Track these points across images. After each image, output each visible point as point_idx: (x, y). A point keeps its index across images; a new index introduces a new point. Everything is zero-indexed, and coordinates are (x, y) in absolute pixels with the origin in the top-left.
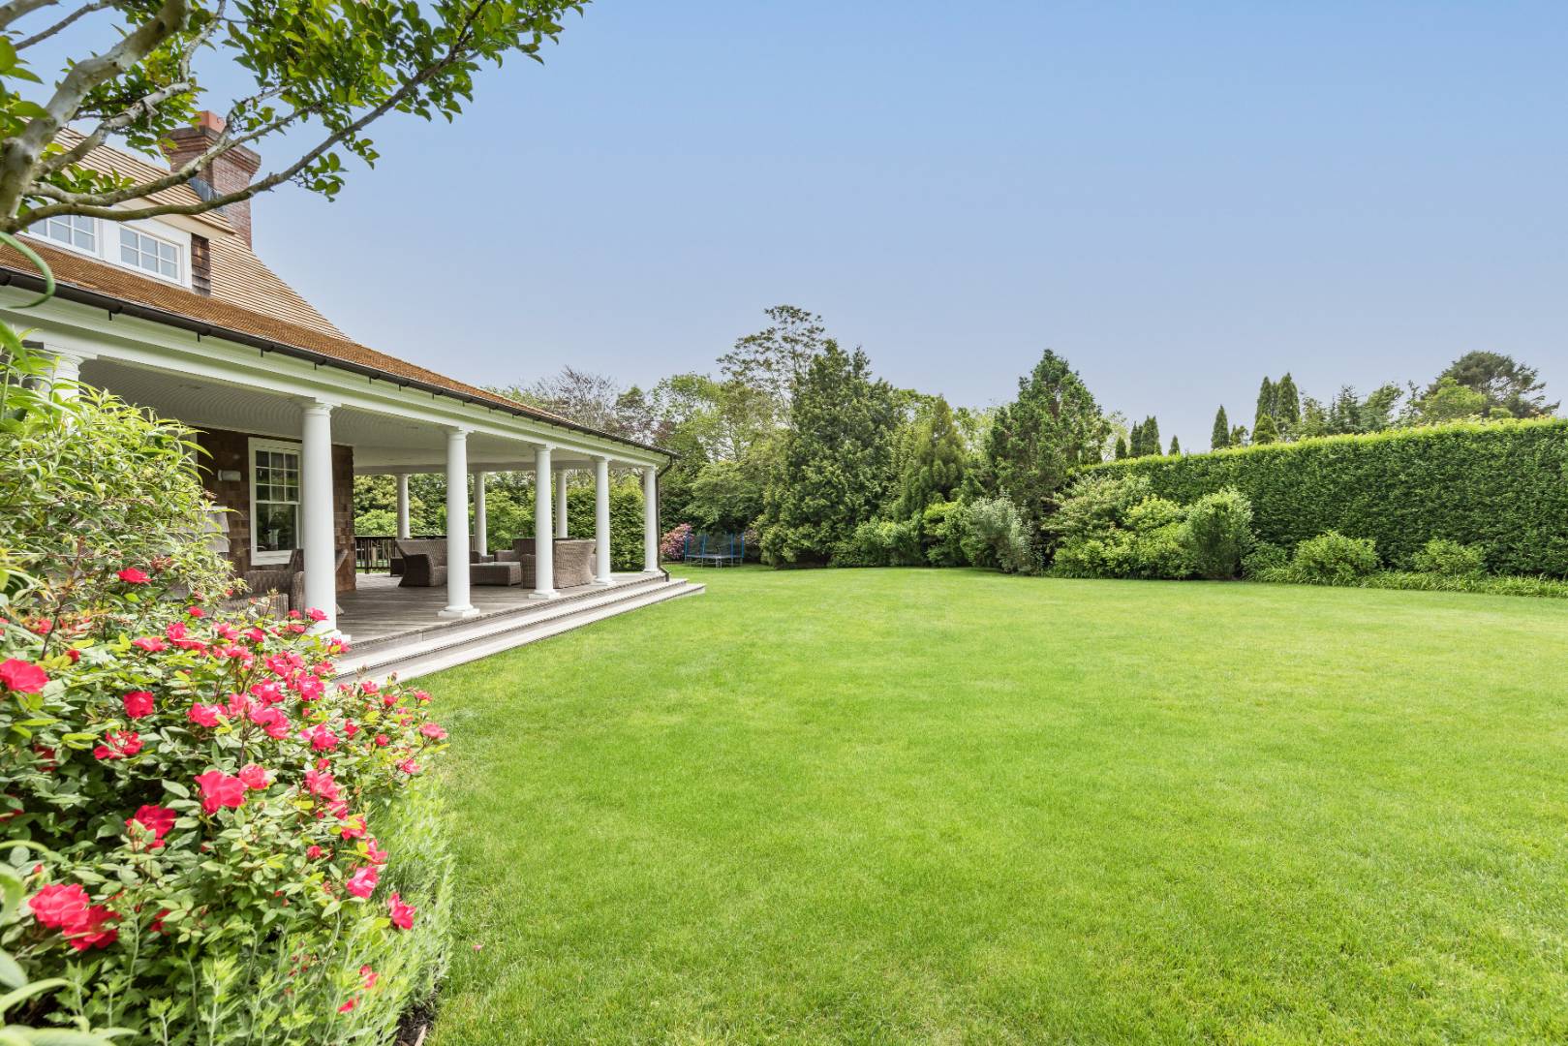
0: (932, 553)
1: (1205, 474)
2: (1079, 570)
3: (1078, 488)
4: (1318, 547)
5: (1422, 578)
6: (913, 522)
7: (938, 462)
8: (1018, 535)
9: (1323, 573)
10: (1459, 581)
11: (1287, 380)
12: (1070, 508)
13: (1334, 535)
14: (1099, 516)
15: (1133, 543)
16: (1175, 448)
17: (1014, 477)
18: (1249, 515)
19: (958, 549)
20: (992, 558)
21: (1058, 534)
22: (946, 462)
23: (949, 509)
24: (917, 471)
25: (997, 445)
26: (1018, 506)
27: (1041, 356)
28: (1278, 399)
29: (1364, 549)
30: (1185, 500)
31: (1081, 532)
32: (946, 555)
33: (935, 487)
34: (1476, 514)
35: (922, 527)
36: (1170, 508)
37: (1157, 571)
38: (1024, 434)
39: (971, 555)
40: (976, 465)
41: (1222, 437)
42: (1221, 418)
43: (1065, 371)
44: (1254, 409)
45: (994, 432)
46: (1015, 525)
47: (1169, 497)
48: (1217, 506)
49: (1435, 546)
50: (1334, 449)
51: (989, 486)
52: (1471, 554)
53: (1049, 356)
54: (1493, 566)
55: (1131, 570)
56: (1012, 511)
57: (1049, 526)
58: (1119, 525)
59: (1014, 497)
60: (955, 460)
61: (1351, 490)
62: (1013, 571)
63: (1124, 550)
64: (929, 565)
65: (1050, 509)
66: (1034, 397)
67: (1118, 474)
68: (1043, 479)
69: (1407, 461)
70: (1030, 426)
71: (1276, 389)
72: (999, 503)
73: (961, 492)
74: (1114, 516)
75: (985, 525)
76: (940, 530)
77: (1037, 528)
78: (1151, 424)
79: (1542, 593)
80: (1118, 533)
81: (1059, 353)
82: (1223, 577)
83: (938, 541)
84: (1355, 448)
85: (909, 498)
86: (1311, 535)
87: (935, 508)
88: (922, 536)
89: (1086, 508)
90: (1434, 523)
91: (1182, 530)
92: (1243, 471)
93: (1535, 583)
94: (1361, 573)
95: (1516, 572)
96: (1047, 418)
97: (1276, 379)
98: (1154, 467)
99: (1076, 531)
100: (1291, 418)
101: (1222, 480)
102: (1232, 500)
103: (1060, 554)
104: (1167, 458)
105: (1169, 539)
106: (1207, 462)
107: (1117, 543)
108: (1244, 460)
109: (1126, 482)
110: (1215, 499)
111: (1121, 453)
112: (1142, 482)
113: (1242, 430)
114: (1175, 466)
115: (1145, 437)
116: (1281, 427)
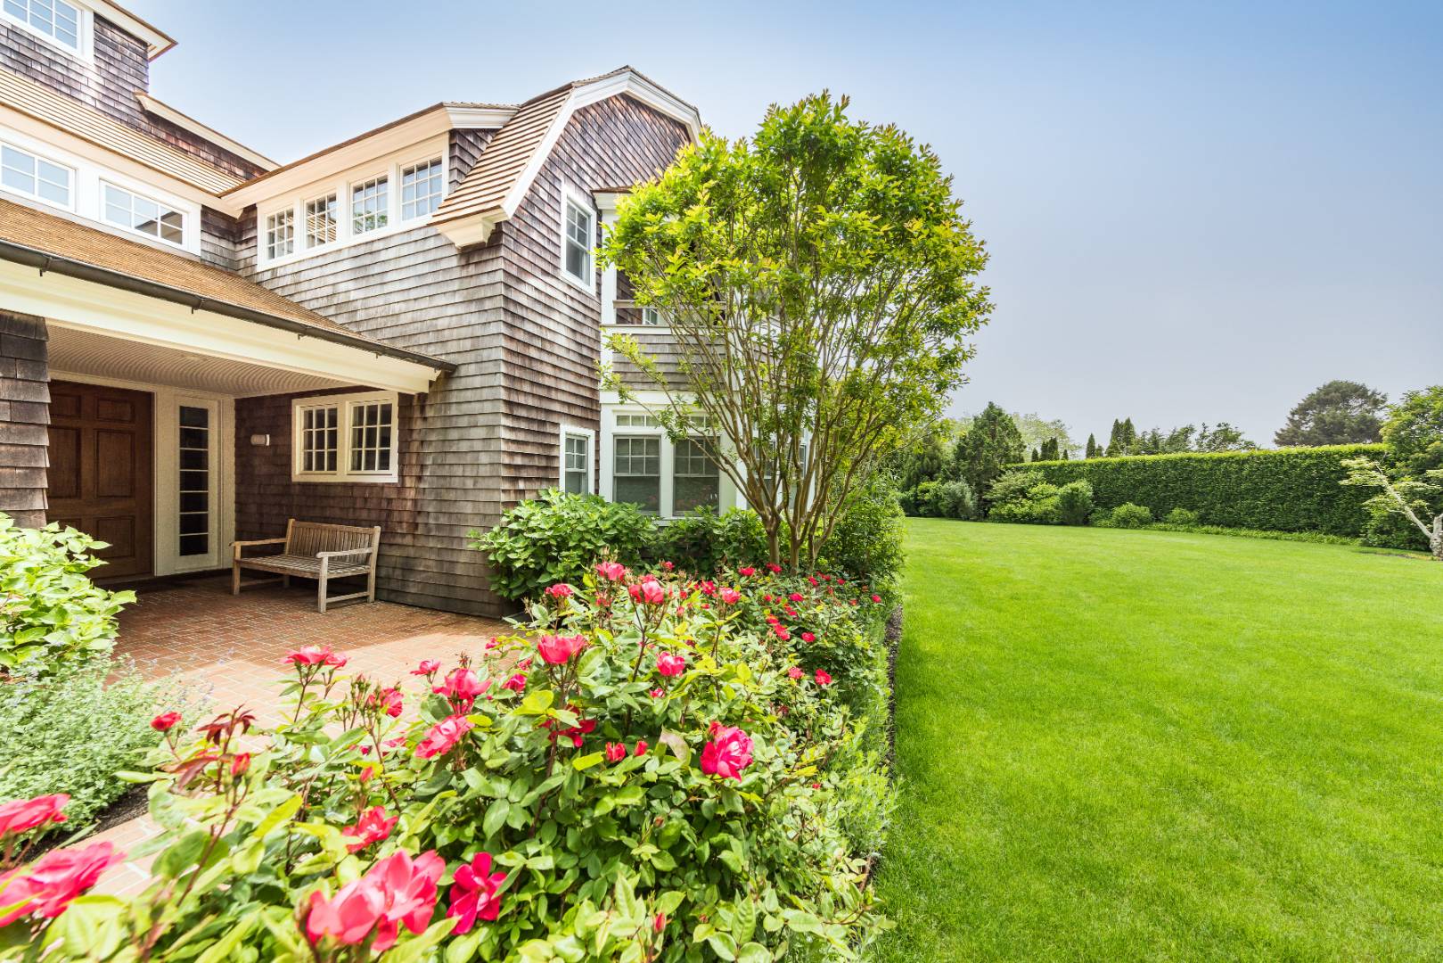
0: (922, 510)
1: (1071, 472)
2: (1002, 519)
3: (1004, 477)
4: (1121, 511)
5: (1168, 526)
6: (911, 493)
7: (927, 459)
8: (970, 501)
9: (1125, 523)
10: (1183, 527)
11: (1128, 421)
12: (998, 488)
13: (1131, 505)
14: (1014, 492)
15: (1031, 507)
16: (1066, 456)
17: (969, 470)
18: (1090, 494)
19: (937, 508)
20: (955, 511)
21: (991, 501)
22: (932, 459)
23: (933, 485)
24: (914, 464)
25: (961, 453)
26: (970, 485)
27: (986, 406)
28: (1123, 432)
29: (1144, 511)
30: (1061, 485)
31: (1004, 500)
32: (931, 511)
33: (925, 473)
34: (1196, 497)
35: (916, 495)
36: (1052, 489)
37: (1043, 520)
38: (976, 448)
39: (944, 510)
40: (948, 463)
41: (1092, 450)
42: (1091, 440)
43: (1000, 414)
44: (1109, 436)
45: (959, 446)
46: (968, 495)
47: (1052, 483)
48: (1073, 489)
49: (1176, 511)
50: (1135, 462)
51: (954, 475)
52: (1191, 515)
53: (991, 406)
54: (1203, 520)
55: (1029, 519)
56: (967, 488)
57: (988, 496)
58: (1025, 497)
59: (968, 481)
60: (937, 458)
61: (1142, 483)
62: (967, 519)
63: (1026, 509)
64: (920, 516)
65: (989, 487)
66: (981, 428)
67: (1027, 469)
68: (985, 471)
69: (1166, 471)
70: (978, 444)
71: (1122, 426)
72: (960, 484)
73: (940, 476)
74: (1023, 492)
75: (952, 495)
76: (927, 497)
77: (980, 499)
78: (1054, 442)
79: (1217, 533)
80: (1024, 501)
81: (997, 404)
82: (1076, 524)
83: (926, 503)
84: (1144, 462)
85: (909, 479)
86: (1119, 505)
87: (924, 485)
88: (916, 500)
89: (1007, 488)
90: (1177, 500)
91: (1055, 500)
92: (1091, 471)
93: (1215, 529)
94: (1143, 523)
95: (1212, 524)
96: (988, 440)
97: (1122, 420)
98: (1050, 467)
99: (1001, 499)
100: (1129, 443)
101: (1081, 476)
102: (1083, 486)
103: (992, 511)
104: (1058, 463)
105: (1049, 504)
106: (1078, 465)
107: (1023, 506)
108: (1098, 465)
109: (1032, 475)
110: (1073, 485)
111: (1035, 457)
112: (1041, 475)
113: (1100, 449)
114: (1061, 467)
115: (1050, 448)
116: (1122, 448)
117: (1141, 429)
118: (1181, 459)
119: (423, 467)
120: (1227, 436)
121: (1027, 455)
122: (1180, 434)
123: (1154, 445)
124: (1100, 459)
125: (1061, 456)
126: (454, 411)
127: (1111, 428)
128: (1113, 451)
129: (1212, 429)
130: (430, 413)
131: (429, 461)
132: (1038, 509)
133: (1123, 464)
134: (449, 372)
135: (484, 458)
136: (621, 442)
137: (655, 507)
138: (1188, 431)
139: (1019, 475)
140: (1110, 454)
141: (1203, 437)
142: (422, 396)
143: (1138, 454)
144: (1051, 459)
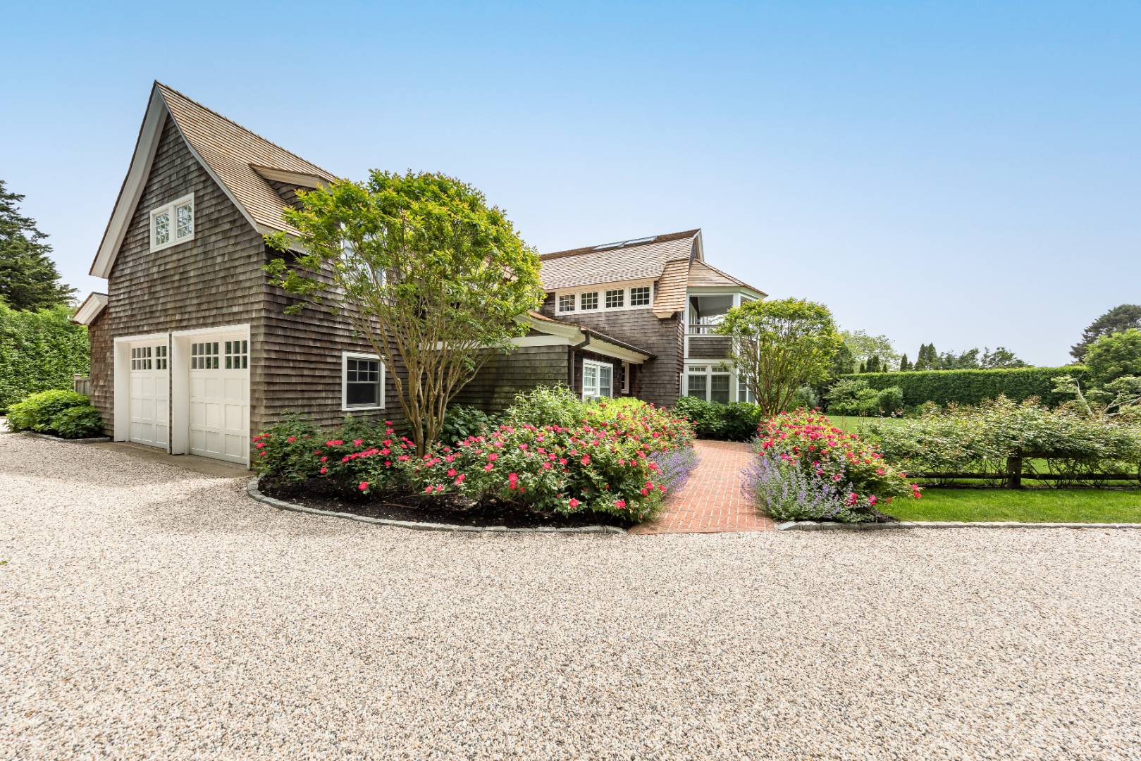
1: (889, 381)
2: (837, 413)
3: (839, 384)
8: (813, 399)
12: (834, 391)
14: (846, 394)
15: (858, 404)
16: (885, 370)
18: (901, 396)
21: (829, 400)
26: (815, 389)
28: (927, 353)
30: (880, 389)
31: (839, 400)
36: (874, 392)
37: (866, 413)
41: (905, 365)
42: (905, 358)
44: (918, 355)
46: (812, 396)
47: (874, 388)
48: (889, 393)
51: (802, 382)
55: (856, 413)
56: (811, 391)
57: (827, 397)
58: (854, 397)
59: (812, 387)
61: (937, 389)
63: (854, 406)
65: (827, 391)
67: (856, 378)
71: (926, 348)
72: (806, 388)
74: (852, 394)
75: (800, 396)
77: (821, 398)
78: (877, 358)
80: (853, 400)
89: (841, 392)
91: (876, 400)
92: (902, 380)
97: (927, 344)
98: (872, 377)
99: (837, 399)
100: (931, 361)
101: (895, 383)
102: (896, 390)
103: (829, 408)
104: (879, 374)
105: (871, 403)
106: (893, 376)
107: (852, 404)
108: (907, 377)
109: (859, 382)
110: (889, 390)
111: (862, 369)
112: (866, 382)
113: (911, 364)
114: (881, 377)
115: (873, 364)
116: (926, 364)
117: (941, 351)
118: (964, 373)
119: (641, 388)
120: (1003, 356)
121: (856, 368)
122: (969, 354)
123: (949, 362)
124: (910, 372)
125: (882, 369)
126: (655, 370)
127: (919, 350)
128: (920, 365)
129: (993, 351)
130: (644, 371)
131: (644, 386)
132: (864, 406)
133: (924, 376)
134: (653, 359)
135: (668, 386)
136: (691, 378)
137: (705, 399)
138: (974, 352)
139: (851, 383)
140: (917, 368)
141: (986, 356)
142: (640, 365)
143: (937, 369)
144: (873, 371)
